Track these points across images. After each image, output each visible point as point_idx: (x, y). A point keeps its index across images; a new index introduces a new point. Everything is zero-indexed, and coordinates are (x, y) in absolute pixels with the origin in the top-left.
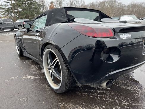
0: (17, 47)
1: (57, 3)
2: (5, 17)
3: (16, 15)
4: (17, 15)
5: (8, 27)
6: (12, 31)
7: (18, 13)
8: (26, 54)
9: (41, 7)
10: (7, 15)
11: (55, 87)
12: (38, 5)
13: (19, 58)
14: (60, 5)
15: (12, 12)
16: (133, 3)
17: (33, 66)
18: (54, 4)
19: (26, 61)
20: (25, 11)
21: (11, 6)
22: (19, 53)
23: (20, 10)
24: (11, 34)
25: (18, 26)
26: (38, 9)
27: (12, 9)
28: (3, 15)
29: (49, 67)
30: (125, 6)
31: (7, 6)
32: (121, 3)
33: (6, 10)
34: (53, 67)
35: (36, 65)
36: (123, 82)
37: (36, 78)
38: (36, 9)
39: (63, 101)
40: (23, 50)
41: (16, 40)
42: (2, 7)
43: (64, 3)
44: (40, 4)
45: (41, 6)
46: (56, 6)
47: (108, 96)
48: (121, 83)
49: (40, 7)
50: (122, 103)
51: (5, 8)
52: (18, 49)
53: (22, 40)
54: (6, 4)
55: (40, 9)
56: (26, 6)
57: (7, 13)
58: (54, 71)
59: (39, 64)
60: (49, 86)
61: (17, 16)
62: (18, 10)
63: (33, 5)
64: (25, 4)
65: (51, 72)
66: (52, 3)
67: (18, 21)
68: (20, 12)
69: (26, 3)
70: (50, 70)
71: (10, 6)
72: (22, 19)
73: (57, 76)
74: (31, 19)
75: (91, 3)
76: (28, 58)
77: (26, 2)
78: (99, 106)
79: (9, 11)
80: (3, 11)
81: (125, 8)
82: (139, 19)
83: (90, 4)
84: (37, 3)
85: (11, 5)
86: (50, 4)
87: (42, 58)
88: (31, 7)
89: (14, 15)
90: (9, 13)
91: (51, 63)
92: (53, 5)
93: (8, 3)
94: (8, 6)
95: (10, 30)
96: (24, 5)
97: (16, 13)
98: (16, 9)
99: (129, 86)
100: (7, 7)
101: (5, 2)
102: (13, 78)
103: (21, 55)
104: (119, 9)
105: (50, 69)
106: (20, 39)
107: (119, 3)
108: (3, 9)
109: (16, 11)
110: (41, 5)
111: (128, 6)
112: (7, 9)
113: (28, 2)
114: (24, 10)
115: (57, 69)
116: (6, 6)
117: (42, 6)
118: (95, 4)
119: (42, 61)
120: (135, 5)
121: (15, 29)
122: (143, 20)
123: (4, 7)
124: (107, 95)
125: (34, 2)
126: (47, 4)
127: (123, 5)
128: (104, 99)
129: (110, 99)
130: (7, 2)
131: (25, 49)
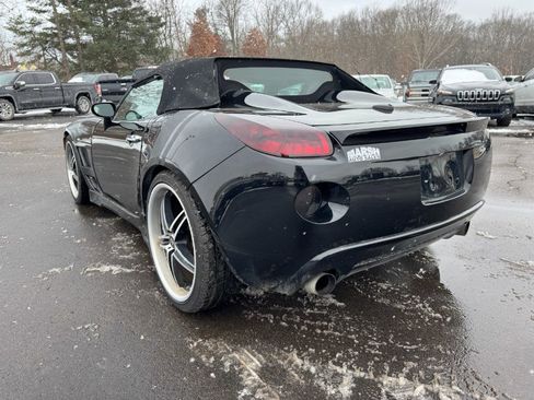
0: (71, 173)
1: (220, 15)
2: (33, 62)
3: (71, 55)
4: (74, 57)
5: (40, 99)
6: (56, 113)
7: (79, 48)
8: (99, 198)
9: (161, 29)
10: (40, 57)
11: (180, 295)
12: (150, 20)
13: (76, 211)
14: (231, 22)
15: (57, 46)
16: (500, 18)
17: (119, 237)
18: (209, 18)
19: (100, 220)
20: (104, 43)
21: (54, 26)
22: (76, 193)
23: (85, 38)
24: (50, 126)
25: (77, 98)
26: (152, 36)
27: (56, 35)
28: (22, 55)
29: (164, 237)
30: (471, 28)
31: (40, 23)
32: (455, 16)
33: (34, 40)
34: (174, 236)
35: (130, 234)
36: (389, 288)
37: (128, 271)
38: (143, 34)
40: (92, 185)
41: (69, 152)
42: (20, 26)
43: (245, 16)
44: (159, 19)
45: (161, 26)
46: (214, 25)
47: (332, 324)
48: (382, 290)
49: (155, 28)
50: (366, 343)
51: (31, 32)
52: (74, 180)
53: (89, 151)
54: (38, 17)
55: (158, 34)
56: (106, 24)
57: (38, 50)
58: (176, 249)
59: (138, 232)
60: (165, 293)
61: (75, 61)
62: (78, 38)
63: (135, 22)
64: (104, 17)
65: (168, 251)
66: (201, 13)
67: (77, 79)
68: (84, 46)
69: (105, 12)
70: (167, 247)
71: (50, 25)
72: (91, 70)
73: (184, 262)
74: (124, 71)
75: (346, 13)
76: (106, 212)
77: (109, 11)
78: (298, 349)
79: (44, 40)
80: (25, 41)
81: (473, 35)
82: (508, 80)
83: (342, 19)
84: (146, 13)
85: (52, 20)
86: (194, 19)
87: (146, 212)
88: (127, 28)
89: (65, 56)
90: (44, 49)
91: (170, 223)
92: (204, 22)
93: (44, 12)
94: (43, 26)
95: (48, 111)
96: (100, 23)
97: (69, 48)
98: (71, 36)
99: (402, 300)
100: (38, 29)
101: (31, 9)
102: (57, 270)
103: (84, 201)
104: (448, 38)
105: (166, 241)
106: (83, 148)
107: (448, 17)
108: (24, 34)
109: (71, 41)
110: (163, 20)
111: (484, 27)
112: (41, 34)
113: (116, 9)
114: (99, 37)
115: (185, 242)
116: (34, 23)
117: (165, 23)
118: (360, 19)
119: (146, 218)
120: (509, 22)
121: (65, 109)
122: (522, 84)
123: (27, 27)
124: (330, 321)
125: (135, 9)
126: (183, 18)
127: (462, 23)
128: (319, 331)
129: (335, 330)
130: (40, 8)
131: (96, 181)
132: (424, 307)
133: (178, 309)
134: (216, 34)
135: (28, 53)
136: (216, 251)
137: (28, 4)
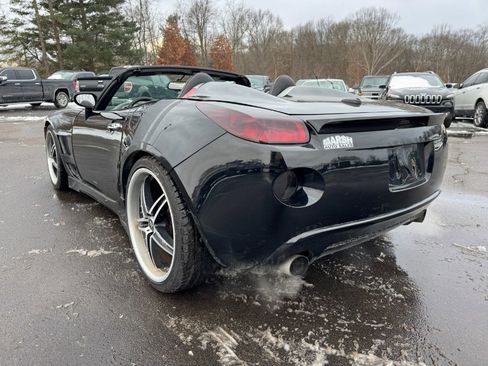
0: (51, 161)
1: (190, 22)
2: (14, 60)
3: (51, 54)
4: (54, 56)
5: (21, 94)
6: (35, 108)
7: (59, 47)
8: (77, 184)
9: (135, 34)
10: (21, 55)
11: (157, 276)
12: (126, 24)
13: (55, 196)
14: (201, 29)
15: (37, 45)
16: (439, 33)
17: (99, 221)
18: (180, 25)
19: (78, 205)
20: (83, 44)
21: (36, 27)
22: (55, 180)
24: (29, 118)
25: (56, 94)
26: (127, 40)
27: (37, 35)
28: (5, 52)
29: (143, 220)
30: (414, 41)
31: (22, 24)
32: (399, 30)
33: (16, 39)
34: (153, 219)
35: (106, 218)
36: (353, 270)
37: (106, 253)
38: (118, 37)
39: (177, 313)
40: (71, 172)
41: (50, 141)
42: (3, 26)
43: (213, 24)
44: (133, 24)
45: (136, 30)
46: (185, 31)
47: (302, 304)
48: (347, 272)
49: (131, 33)
50: (336, 322)
51: (13, 32)
52: (54, 168)
53: (69, 140)
54: (21, 18)
55: (133, 38)
56: (85, 27)
57: (20, 48)
58: (155, 231)
59: (116, 216)
60: (142, 274)
61: (55, 60)
62: (58, 39)
63: (111, 26)
64: (83, 19)
65: (147, 233)
66: (173, 20)
67: (57, 76)
68: (64, 46)
69: (84, 17)
70: (145, 230)
71: (32, 26)
72: (68, 68)
73: (163, 244)
74: (100, 70)
75: (303, 24)
76: (84, 198)
77: (87, 15)
78: (271, 327)
79: (25, 39)
80: (8, 40)
81: (415, 48)
82: (449, 86)
83: (300, 29)
84: (122, 18)
85: (34, 22)
86: (165, 25)
87: (125, 196)
88: (103, 31)
89: (45, 55)
90: (26, 48)
91: (149, 207)
92: (176, 28)
93: (27, 14)
94: (25, 26)
95: (28, 105)
96: (78, 25)
97: (49, 48)
98: (51, 37)
99: (366, 282)
100: (20, 29)
101: (15, 11)
102: (37, 252)
103: (64, 188)
104: (394, 50)
105: (145, 224)
106: (63, 137)
107: (393, 31)
108: (7, 33)
109: (51, 41)
110: (138, 25)
111: (425, 41)
112: (22, 34)
113: (94, 13)
114: (78, 38)
115: (164, 225)
116: (17, 24)
117: (140, 28)
118: (316, 30)
119: (125, 202)
120: (447, 37)
121: (44, 104)
122: (461, 91)
123: (10, 27)
124: (300, 301)
125: (112, 14)
126: (157, 24)
127: (406, 37)
128: (291, 311)
129: (306, 309)
130: (23, 10)
131: (75, 168)
132: (387, 287)
133: (155, 289)
134: (186, 39)
135: (10, 51)
136: (196, 233)
137: (12, 6)
